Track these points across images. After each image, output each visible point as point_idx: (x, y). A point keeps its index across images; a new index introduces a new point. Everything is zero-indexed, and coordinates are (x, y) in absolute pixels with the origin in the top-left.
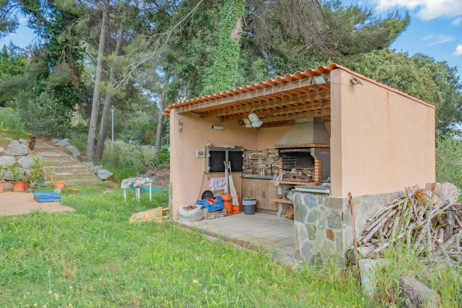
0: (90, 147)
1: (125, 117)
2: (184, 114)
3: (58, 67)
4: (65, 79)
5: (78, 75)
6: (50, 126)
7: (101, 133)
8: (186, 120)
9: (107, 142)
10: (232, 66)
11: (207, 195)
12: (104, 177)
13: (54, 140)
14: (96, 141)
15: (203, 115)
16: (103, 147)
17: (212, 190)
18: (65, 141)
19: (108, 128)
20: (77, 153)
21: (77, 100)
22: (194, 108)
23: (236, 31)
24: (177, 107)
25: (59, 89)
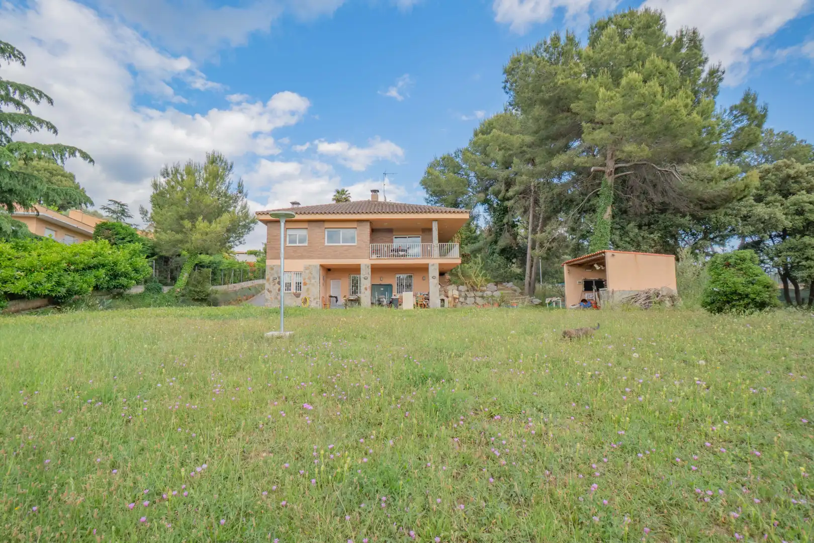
0: (527, 287)
1: (552, 263)
2: (571, 266)
3: (503, 236)
4: (507, 244)
5: (515, 239)
6: (501, 275)
7: (533, 277)
8: (571, 268)
9: (537, 285)
10: (605, 234)
11: (584, 301)
12: (537, 303)
13: (504, 284)
14: (530, 284)
15: (580, 265)
16: (534, 288)
17: (586, 299)
18: (511, 284)
19: (537, 274)
20: (519, 290)
21: (515, 257)
22: (575, 263)
23: (607, 214)
24: (567, 263)
25: (503, 251)
